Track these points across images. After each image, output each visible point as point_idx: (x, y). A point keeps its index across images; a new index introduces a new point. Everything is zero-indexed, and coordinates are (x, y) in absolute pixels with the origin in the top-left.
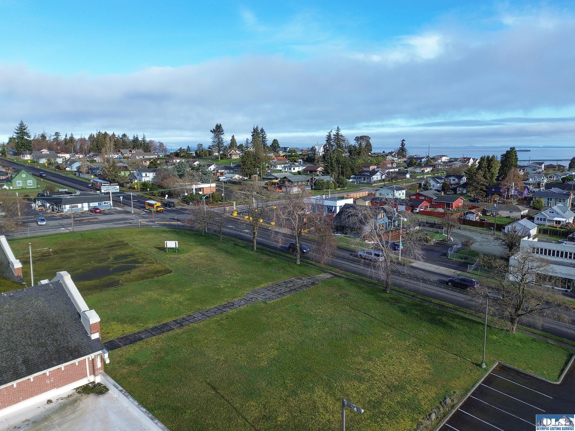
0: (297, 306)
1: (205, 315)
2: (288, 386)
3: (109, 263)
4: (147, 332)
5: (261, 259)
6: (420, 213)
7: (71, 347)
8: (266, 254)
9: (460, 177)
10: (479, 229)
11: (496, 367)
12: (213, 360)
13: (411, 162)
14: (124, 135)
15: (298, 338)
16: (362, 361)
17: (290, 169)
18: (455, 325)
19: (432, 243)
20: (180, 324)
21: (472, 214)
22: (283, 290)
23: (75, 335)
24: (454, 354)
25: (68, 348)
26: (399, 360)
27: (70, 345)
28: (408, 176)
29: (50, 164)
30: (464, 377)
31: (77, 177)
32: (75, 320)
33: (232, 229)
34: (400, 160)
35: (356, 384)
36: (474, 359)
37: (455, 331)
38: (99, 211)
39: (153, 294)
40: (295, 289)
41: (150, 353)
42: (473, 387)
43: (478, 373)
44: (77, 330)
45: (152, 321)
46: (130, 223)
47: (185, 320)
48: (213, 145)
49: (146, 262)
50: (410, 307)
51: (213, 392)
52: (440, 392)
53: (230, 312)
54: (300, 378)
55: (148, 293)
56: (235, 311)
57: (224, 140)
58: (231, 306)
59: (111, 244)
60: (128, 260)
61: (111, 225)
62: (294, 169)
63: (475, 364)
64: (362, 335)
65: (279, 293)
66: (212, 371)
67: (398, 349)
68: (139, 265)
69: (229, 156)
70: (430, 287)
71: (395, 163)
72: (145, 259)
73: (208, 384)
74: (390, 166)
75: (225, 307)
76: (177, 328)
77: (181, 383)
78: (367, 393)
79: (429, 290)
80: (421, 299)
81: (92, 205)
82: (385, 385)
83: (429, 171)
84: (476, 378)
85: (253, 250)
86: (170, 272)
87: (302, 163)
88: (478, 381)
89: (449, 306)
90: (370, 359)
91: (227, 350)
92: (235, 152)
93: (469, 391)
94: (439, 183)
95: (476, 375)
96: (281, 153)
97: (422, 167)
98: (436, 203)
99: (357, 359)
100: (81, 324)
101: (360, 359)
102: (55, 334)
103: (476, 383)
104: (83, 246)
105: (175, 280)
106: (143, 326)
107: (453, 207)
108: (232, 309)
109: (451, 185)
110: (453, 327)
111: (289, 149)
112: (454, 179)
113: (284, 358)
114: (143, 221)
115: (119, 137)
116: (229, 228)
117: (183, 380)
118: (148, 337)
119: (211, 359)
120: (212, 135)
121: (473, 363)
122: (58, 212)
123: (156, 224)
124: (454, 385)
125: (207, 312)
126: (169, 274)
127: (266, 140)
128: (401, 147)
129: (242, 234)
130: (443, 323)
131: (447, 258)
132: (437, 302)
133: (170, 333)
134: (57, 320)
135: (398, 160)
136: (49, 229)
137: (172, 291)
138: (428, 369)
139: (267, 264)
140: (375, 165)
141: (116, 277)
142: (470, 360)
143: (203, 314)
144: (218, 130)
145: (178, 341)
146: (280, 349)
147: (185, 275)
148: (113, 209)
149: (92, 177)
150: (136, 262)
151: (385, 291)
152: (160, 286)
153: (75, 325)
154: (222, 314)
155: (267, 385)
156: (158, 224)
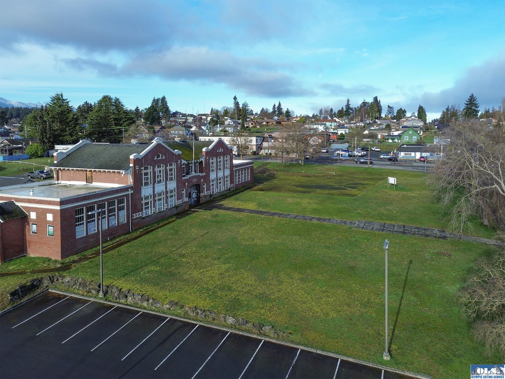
81: (424, 154)
86: (354, 196)
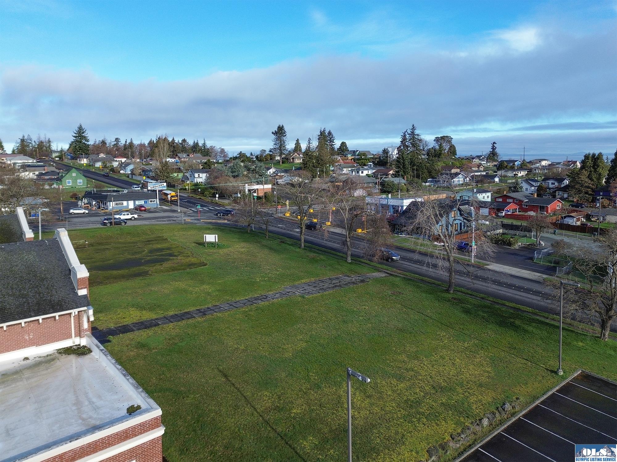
0: (339, 301)
1: (233, 305)
2: (312, 378)
3: (143, 255)
4: (165, 319)
5: (308, 256)
6: (506, 216)
7: (54, 300)
8: (314, 252)
9: (560, 180)
10: (578, 234)
11: (578, 376)
12: (231, 349)
13: (501, 165)
14: (184, 141)
15: (334, 332)
16: (406, 359)
17: (358, 172)
18: (530, 329)
19: (516, 247)
20: (203, 313)
21: (571, 218)
22: (326, 285)
23: (62, 289)
24: (524, 359)
25: (51, 301)
26: (453, 361)
27: (53, 299)
28: (497, 180)
29: (105, 167)
30: (533, 384)
31: (130, 179)
32: (65, 275)
33: (282, 228)
34: (489, 164)
35: (394, 382)
36: (550, 365)
37: (529, 335)
38: (144, 208)
39: (181, 285)
40: (340, 286)
41: (164, 339)
42: (543, 395)
43: (552, 380)
44: (65, 286)
45: (173, 309)
46: (174, 221)
47: (210, 310)
48: (275, 148)
49: (181, 255)
50: (476, 308)
51: (224, 379)
52: (499, 397)
53: (262, 304)
54: (327, 372)
55: (177, 283)
56: (267, 303)
57: (286, 142)
58: (264, 299)
59: (149, 239)
60: (163, 253)
61: (153, 222)
62: (362, 173)
63: (550, 371)
64: (411, 333)
65: (321, 289)
66: (227, 359)
67: (453, 350)
68: (175, 258)
69: (291, 160)
70: (505, 290)
71: (482, 166)
72: (181, 253)
73: (220, 371)
74: (477, 169)
75: (256, 299)
76: (199, 317)
77: (190, 369)
78: (405, 392)
79: (504, 293)
80: (492, 301)
81: (138, 203)
82: (429, 385)
83: (523, 175)
84: (549, 385)
85: (300, 247)
86: (206, 265)
87: (372, 166)
88: (551, 389)
89: (527, 310)
90: (416, 358)
91: (249, 340)
92: (298, 156)
93: (537, 398)
94: (533, 186)
95: (549, 382)
96: (350, 157)
97: (515, 170)
98: (527, 206)
99: (399, 357)
100: (70, 280)
101: (404, 357)
102: (40, 287)
103: (548, 391)
104: (120, 240)
105: (208, 272)
106: (163, 314)
107: (548, 211)
108: (264, 301)
109: (550, 189)
110: (528, 331)
111: (358, 152)
112: (553, 182)
113: (312, 351)
114: (188, 219)
115: (179, 142)
116: (279, 227)
117: (193, 366)
118: (165, 324)
119: (230, 348)
120: (274, 137)
121: (547, 369)
122: (102, 210)
123: (201, 222)
124: (519, 392)
125: (236, 303)
126: (203, 267)
127: (334, 144)
128: (492, 150)
129: (291, 233)
130: (515, 326)
131: (533, 262)
132: (512, 306)
133: (191, 321)
134: (45, 274)
135: (487, 164)
136: (90, 224)
137: (202, 282)
138: (488, 372)
139: (313, 261)
140: (457, 168)
141: (146, 268)
142: (544, 366)
143: (231, 305)
144: (280, 132)
145: (197, 329)
146: (310, 342)
147: (220, 268)
148: (159, 208)
149: (144, 178)
150: (171, 255)
151: (447, 291)
152: (190, 277)
153: (64, 280)
154: (252, 306)
155: (287, 376)
156: (203, 222)
